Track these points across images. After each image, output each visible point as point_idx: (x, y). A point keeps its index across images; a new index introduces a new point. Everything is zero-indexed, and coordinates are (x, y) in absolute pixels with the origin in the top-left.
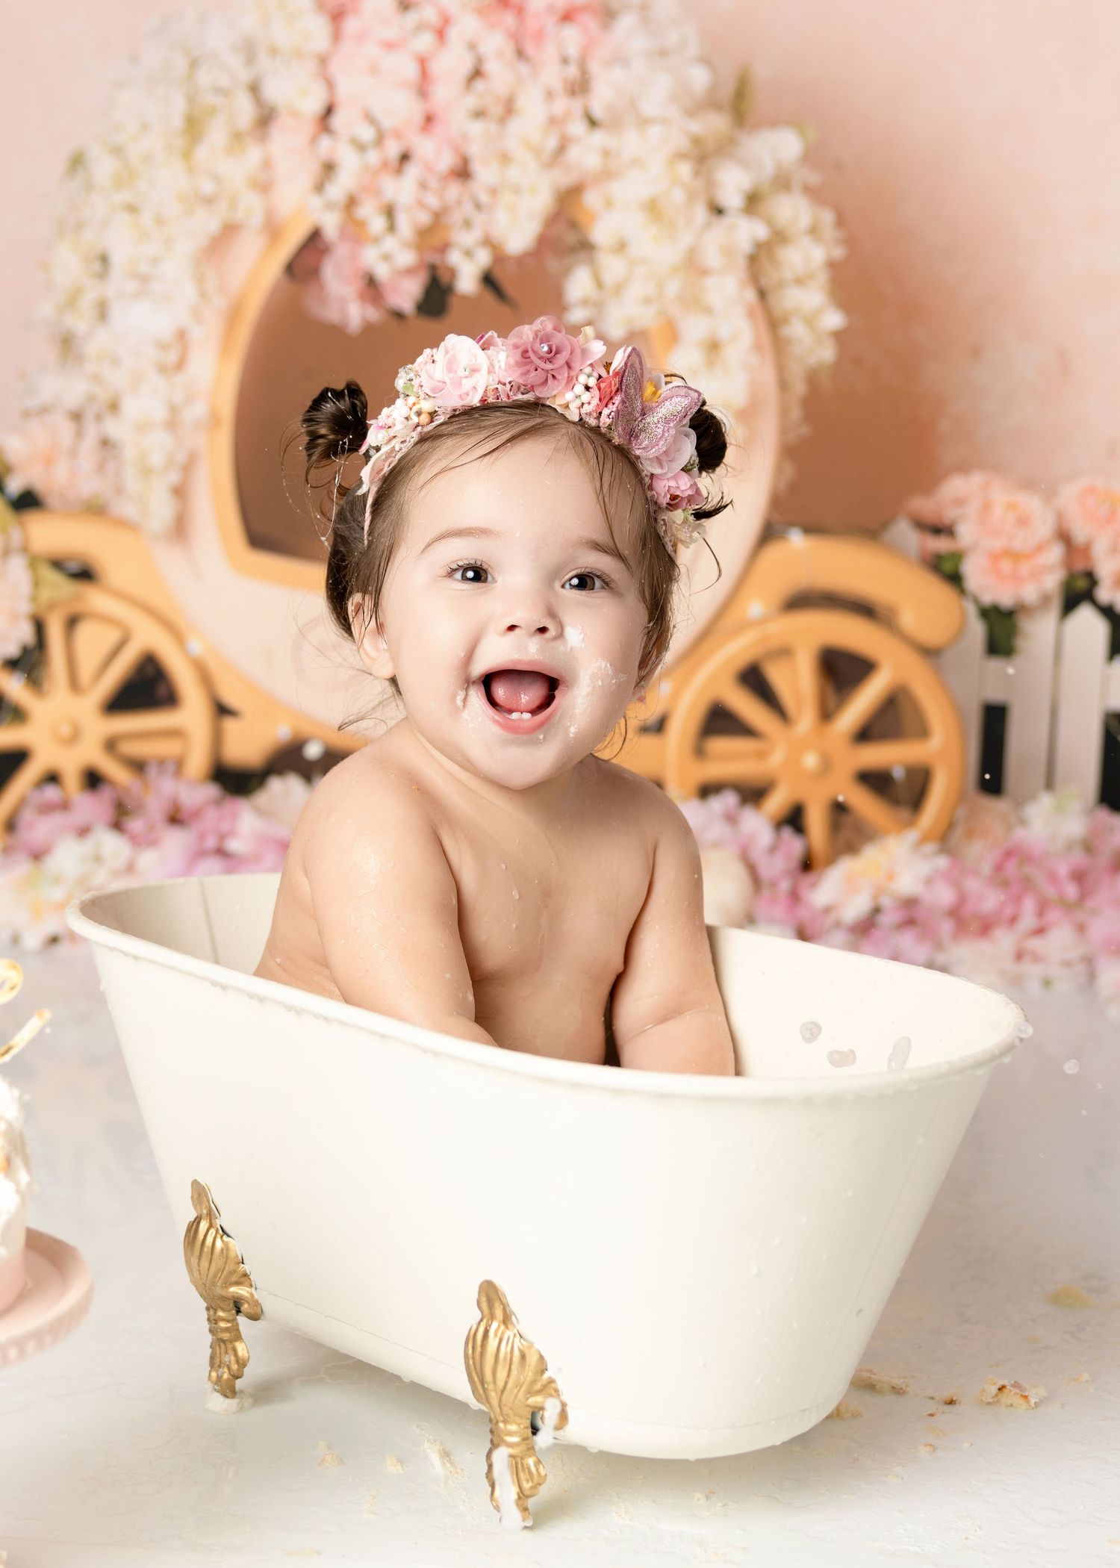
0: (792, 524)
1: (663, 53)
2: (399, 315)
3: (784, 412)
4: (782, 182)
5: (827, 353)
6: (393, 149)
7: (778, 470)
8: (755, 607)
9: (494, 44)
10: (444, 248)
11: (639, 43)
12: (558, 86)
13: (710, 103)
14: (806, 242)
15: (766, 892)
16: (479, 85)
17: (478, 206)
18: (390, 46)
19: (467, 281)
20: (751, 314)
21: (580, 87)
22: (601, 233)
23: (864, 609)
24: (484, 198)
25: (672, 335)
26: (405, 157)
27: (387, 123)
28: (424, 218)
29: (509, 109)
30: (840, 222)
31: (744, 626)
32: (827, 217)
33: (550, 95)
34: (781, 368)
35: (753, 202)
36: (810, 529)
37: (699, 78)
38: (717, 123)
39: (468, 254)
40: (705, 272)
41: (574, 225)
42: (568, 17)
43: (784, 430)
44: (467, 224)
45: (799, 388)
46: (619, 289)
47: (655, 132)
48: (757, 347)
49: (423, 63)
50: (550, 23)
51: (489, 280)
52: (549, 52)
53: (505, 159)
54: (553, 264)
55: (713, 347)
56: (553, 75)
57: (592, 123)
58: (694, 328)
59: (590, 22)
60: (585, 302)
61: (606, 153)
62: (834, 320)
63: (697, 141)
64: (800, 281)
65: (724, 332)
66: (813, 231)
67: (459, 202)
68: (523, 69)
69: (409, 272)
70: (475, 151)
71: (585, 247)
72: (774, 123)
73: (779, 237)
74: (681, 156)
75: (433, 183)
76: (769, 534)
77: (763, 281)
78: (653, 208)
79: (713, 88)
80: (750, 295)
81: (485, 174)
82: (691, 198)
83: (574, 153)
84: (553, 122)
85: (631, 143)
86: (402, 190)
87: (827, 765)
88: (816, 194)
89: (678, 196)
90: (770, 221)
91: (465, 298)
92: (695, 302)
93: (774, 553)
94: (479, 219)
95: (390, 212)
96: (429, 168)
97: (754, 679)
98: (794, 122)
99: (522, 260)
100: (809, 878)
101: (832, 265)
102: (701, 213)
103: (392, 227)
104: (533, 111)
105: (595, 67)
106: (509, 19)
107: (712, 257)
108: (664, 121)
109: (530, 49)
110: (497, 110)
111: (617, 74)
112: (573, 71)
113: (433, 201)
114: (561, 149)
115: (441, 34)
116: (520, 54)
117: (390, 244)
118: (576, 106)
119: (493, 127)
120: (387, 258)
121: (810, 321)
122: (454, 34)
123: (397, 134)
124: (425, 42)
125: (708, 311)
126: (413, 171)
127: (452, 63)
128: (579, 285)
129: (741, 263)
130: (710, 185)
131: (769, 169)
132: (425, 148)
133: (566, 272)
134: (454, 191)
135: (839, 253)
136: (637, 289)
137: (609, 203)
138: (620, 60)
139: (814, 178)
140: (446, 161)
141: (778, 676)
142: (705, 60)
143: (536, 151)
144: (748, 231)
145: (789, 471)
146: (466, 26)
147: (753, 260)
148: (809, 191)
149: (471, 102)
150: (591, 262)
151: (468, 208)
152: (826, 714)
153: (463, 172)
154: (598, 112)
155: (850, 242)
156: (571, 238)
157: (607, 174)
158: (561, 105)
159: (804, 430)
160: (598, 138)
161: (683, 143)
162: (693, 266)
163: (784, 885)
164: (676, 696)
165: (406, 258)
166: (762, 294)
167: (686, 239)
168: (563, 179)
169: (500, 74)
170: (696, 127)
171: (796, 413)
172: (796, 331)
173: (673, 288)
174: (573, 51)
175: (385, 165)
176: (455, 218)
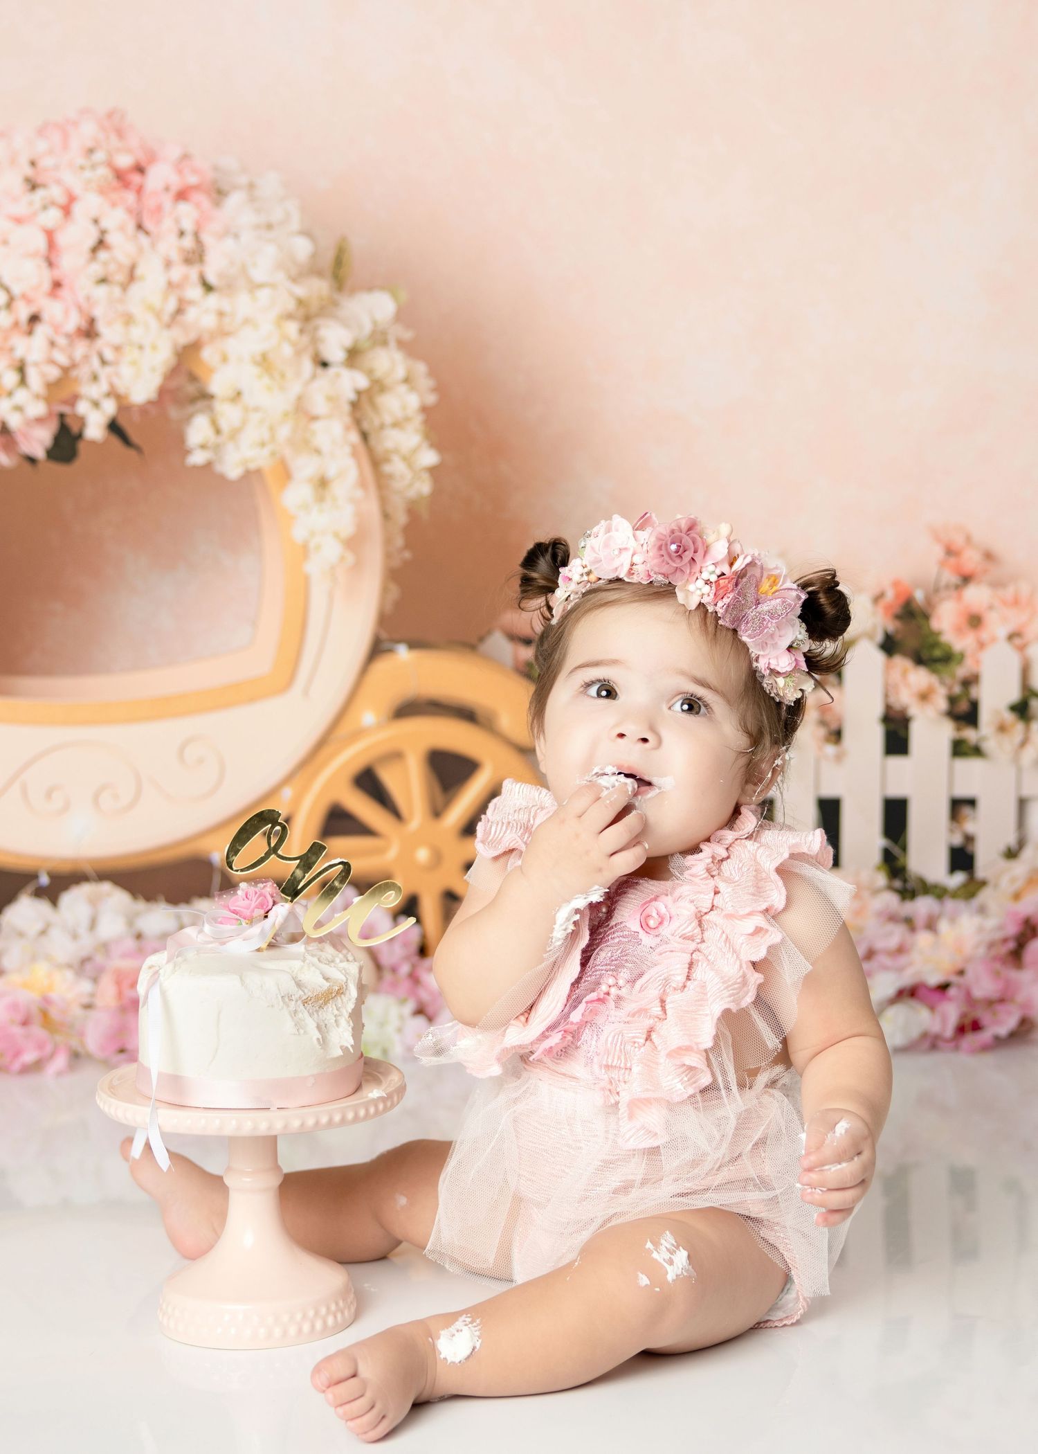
0: (399, 641)
1: (269, 227)
2: (32, 460)
3: (388, 541)
4: (379, 338)
5: (424, 487)
6: (23, 312)
7: (385, 590)
8: (368, 717)
9: (116, 219)
10: (74, 399)
11: (247, 218)
12: (175, 256)
13: (312, 270)
14: (403, 389)
15: (388, 976)
16: (103, 255)
17: (104, 362)
18: (18, 221)
19: (95, 429)
20: (354, 454)
21: (195, 256)
22: (218, 384)
23: (467, 714)
24: (109, 355)
25: (285, 474)
26: (34, 319)
27: (16, 290)
28: (54, 373)
29: (132, 276)
30: (433, 372)
31: (359, 733)
32: (421, 368)
33: (168, 264)
34: (383, 501)
35: (353, 355)
36: (413, 645)
37: (302, 248)
38: (319, 287)
39: (96, 404)
40: (314, 418)
41: (193, 378)
42: (182, 195)
43: (388, 556)
44: (95, 378)
45: (401, 518)
46: (235, 434)
47: (264, 294)
48: (362, 484)
49: (50, 235)
50: (167, 201)
51: (114, 427)
52: (168, 224)
53: (129, 320)
54: (174, 413)
55: (323, 483)
56: (170, 246)
57: (208, 288)
58: (305, 467)
59: (200, 198)
60: (203, 447)
61: (221, 314)
62: (429, 458)
63: (300, 302)
64: (396, 425)
65: (331, 472)
66: (407, 380)
67: (86, 358)
68: (144, 240)
69: (40, 421)
70: (98, 312)
71: (205, 396)
72: (370, 288)
73: (378, 386)
74: (289, 316)
75: (62, 341)
76: (377, 650)
77: (366, 426)
78: (264, 362)
79: (314, 256)
80: (354, 437)
81: (109, 333)
82: (298, 353)
83: (191, 314)
84: (171, 285)
85: (243, 304)
86: (33, 348)
87: (437, 858)
88: (409, 349)
89: (287, 350)
90: (369, 372)
91: (93, 443)
92: (305, 444)
93: (383, 666)
94: (104, 373)
95: (21, 369)
96: (56, 328)
97: (368, 782)
98: (388, 285)
99: (144, 409)
100: (426, 962)
101: (424, 409)
102: (307, 366)
103: (23, 381)
104: (153, 278)
105: (207, 239)
106: (130, 197)
107: (319, 405)
108: (272, 286)
109: (148, 224)
110: (120, 277)
111: (229, 243)
112: (188, 242)
113: (62, 359)
114: (179, 311)
115: (67, 210)
116: (140, 227)
117: (21, 396)
118: (193, 273)
119: (117, 291)
120: (19, 409)
121: (407, 459)
122: (77, 209)
123: (26, 298)
124: (52, 217)
125: (318, 451)
126: (41, 330)
127: (76, 236)
128: (198, 431)
129: (346, 408)
130: (315, 341)
131: (368, 328)
132: (53, 310)
133: (188, 419)
134: (81, 348)
135: (431, 399)
136: (251, 434)
137: (225, 359)
138: (230, 232)
139: (408, 335)
140: (74, 322)
141: (389, 778)
142: (306, 233)
143: (158, 315)
144: (350, 382)
145: (395, 592)
146: (89, 204)
147: (355, 405)
148: (401, 344)
149: (96, 269)
150: (210, 409)
151: (95, 362)
152: (437, 813)
153: (89, 332)
154: (212, 279)
155: (439, 389)
156: (191, 389)
157: (222, 333)
158: (178, 272)
159: (407, 555)
160: (213, 300)
161: (291, 305)
162: (302, 412)
163: (405, 969)
164: (297, 800)
165: (38, 409)
166: (365, 436)
167: (295, 388)
168: (183, 339)
169: (122, 245)
170: (300, 291)
171: (399, 541)
172: (396, 467)
173: (284, 432)
174: (188, 225)
175: (16, 324)
176: (83, 372)
